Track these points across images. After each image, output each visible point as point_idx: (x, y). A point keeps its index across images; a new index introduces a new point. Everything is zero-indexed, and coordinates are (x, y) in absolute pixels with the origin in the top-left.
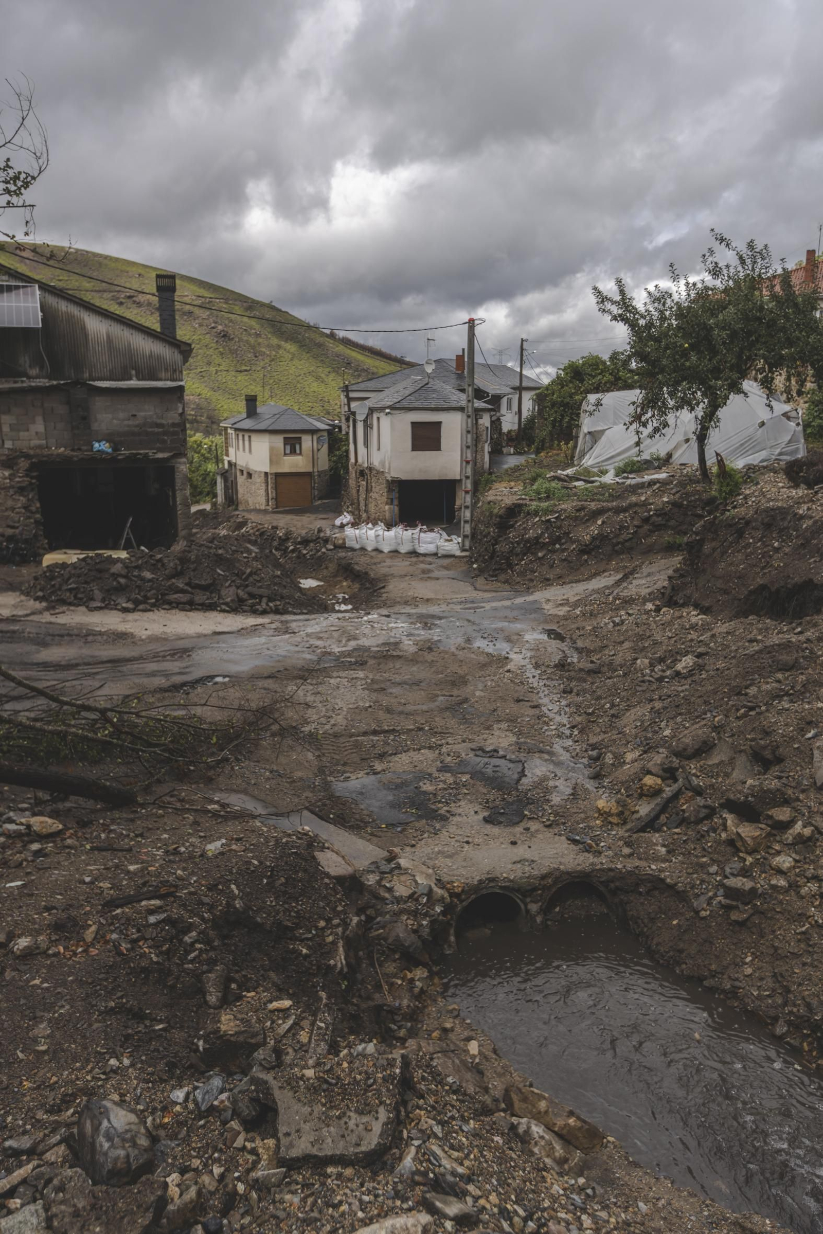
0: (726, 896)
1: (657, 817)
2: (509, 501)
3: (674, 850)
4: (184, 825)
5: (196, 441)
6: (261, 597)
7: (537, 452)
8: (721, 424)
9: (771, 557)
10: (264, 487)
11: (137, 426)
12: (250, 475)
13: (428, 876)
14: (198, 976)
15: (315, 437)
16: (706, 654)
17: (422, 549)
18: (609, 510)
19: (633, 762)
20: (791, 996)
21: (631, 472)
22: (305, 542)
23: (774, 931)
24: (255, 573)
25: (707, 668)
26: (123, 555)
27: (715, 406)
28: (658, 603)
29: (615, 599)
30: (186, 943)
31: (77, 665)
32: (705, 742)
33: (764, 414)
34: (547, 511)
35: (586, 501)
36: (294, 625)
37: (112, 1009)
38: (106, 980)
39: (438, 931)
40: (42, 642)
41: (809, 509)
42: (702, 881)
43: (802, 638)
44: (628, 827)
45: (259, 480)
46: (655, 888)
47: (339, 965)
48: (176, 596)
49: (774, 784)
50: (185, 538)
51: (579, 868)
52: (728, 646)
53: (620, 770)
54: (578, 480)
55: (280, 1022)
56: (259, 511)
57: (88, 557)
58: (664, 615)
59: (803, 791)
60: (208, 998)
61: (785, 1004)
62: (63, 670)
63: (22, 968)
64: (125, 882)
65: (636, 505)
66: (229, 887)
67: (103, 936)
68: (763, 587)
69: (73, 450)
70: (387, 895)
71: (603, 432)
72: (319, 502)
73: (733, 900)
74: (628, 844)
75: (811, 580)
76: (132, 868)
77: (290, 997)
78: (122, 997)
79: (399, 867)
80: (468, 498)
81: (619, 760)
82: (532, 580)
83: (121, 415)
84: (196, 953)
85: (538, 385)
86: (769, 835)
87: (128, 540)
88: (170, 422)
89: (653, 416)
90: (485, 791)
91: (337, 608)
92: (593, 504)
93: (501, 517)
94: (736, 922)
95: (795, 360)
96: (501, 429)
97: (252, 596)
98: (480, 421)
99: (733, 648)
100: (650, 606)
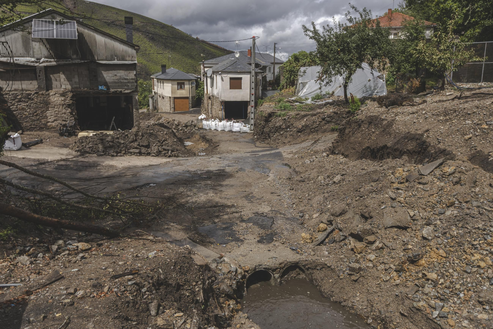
0: (350, 270)
1: (325, 240)
2: (269, 111)
3: (331, 253)
4: (139, 245)
5: (140, 83)
6: (168, 150)
7: (281, 90)
8: (353, 81)
9: (371, 135)
10: (169, 103)
11: (117, 79)
12: (163, 98)
13: (236, 264)
14: (147, 304)
15: (190, 82)
16: (345, 174)
17: (234, 130)
18: (309, 115)
19: (316, 218)
20: (373, 308)
21: (318, 99)
22: (186, 126)
23: (367, 284)
24: (166, 141)
25: (345, 180)
26: (111, 133)
27: (350, 74)
28: (328, 153)
29: (311, 151)
30: (143, 292)
31: (93, 179)
32: (343, 210)
33: (370, 77)
34: (284, 115)
35: (300, 111)
36: (182, 162)
37: (117, 317)
38: (113, 306)
39: (240, 286)
40: (79, 170)
41: (386, 116)
42: (341, 265)
43: (382, 168)
44: (314, 243)
45: (167, 100)
46: (323, 267)
47: (201, 299)
48: (134, 150)
49: (368, 227)
50: (136, 125)
51: (294, 260)
52: (354, 171)
53: (311, 221)
54: (297, 102)
55: (179, 321)
56: (167, 113)
57: (97, 134)
58: (330, 158)
59: (380, 229)
60: (151, 312)
61: (371, 312)
62: (88, 181)
63: (81, 302)
64: (118, 269)
65: (320, 113)
66: (158, 270)
67: (111, 290)
68: (368, 147)
69: (90, 89)
70: (219, 272)
71: (307, 83)
72: (192, 109)
73: (353, 272)
74: (313, 251)
75: (386, 145)
76: (120, 263)
77: (182, 312)
78: (120, 313)
79: (224, 261)
80: (253, 109)
81: (311, 217)
82: (278, 143)
83: (110, 75)
84: (147, 296)
85: (281, 62)
86: (366, 246)
87: (113, 126)
88: (131, 78)
89: (326, 77)
90: (258, 230)
91: (199, 154)
92: (302, 112)
93: (266, 117)
94: (354, 280)
95: (382, 56)
96: (266, 80)
97: (164, 150)
98: (258, 77)
99: (356, 172)
100: (325, 154)
